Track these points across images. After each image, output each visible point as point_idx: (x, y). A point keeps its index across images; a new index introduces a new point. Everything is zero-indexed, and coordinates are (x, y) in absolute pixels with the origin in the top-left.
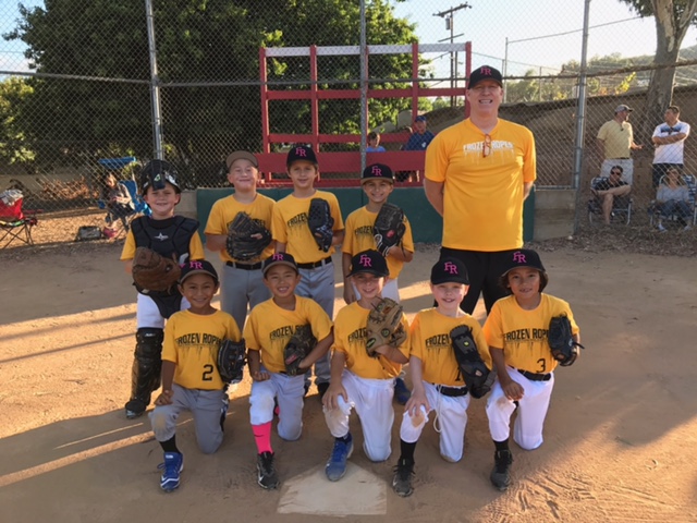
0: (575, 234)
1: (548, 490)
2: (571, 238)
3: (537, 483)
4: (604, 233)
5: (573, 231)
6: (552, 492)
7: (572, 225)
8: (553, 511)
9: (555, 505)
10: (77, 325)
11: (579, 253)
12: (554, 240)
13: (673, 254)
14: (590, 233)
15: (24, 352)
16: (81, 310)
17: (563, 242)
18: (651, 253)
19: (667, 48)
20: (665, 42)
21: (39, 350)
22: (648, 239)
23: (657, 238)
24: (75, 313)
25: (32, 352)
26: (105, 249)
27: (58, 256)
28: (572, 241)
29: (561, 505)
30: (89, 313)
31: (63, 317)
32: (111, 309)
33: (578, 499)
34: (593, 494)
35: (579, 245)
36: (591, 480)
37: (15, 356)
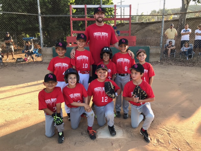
0: (160, 60)
1: (167, 130)
2: (159, 61)
3: (164, 128)
4: (168, 60)
5: (160, 59)
6: (168, 131)
7: (160, 58)
8: (169, 136)
9: (170, 134)
10: (24, 87)
11: (162, 66)
12: (155, 62)
13: (187, 66)
14: (165, 60)
15: (11, 95)
16: (24, 83)
17: (157, 62)
18: (181, 66)
19: (185, 7)
20: (184, 5)
21: (15, 95)
22: (180, 62)
23: (183, 61)
24: (22, 84)
25: (13, 95)
26: (26, 65)
27: (12, 67)
28: (160, 62)
29: (171, 134)
30: (26, 84)
31: (19, 85)
32: (33, 82)
33: (175, 132)
34: (179, 131)
35: (162, 63)
36: (177, 127)
37: (8, 96)
